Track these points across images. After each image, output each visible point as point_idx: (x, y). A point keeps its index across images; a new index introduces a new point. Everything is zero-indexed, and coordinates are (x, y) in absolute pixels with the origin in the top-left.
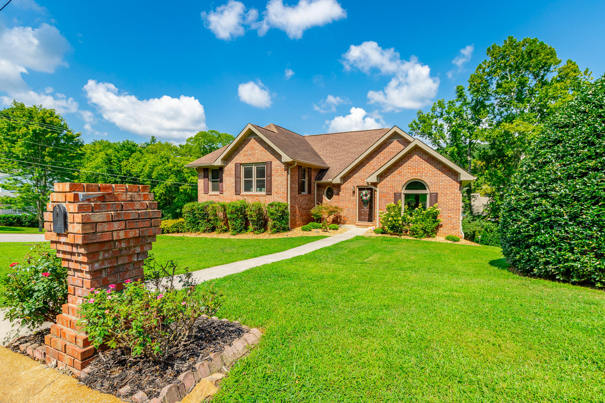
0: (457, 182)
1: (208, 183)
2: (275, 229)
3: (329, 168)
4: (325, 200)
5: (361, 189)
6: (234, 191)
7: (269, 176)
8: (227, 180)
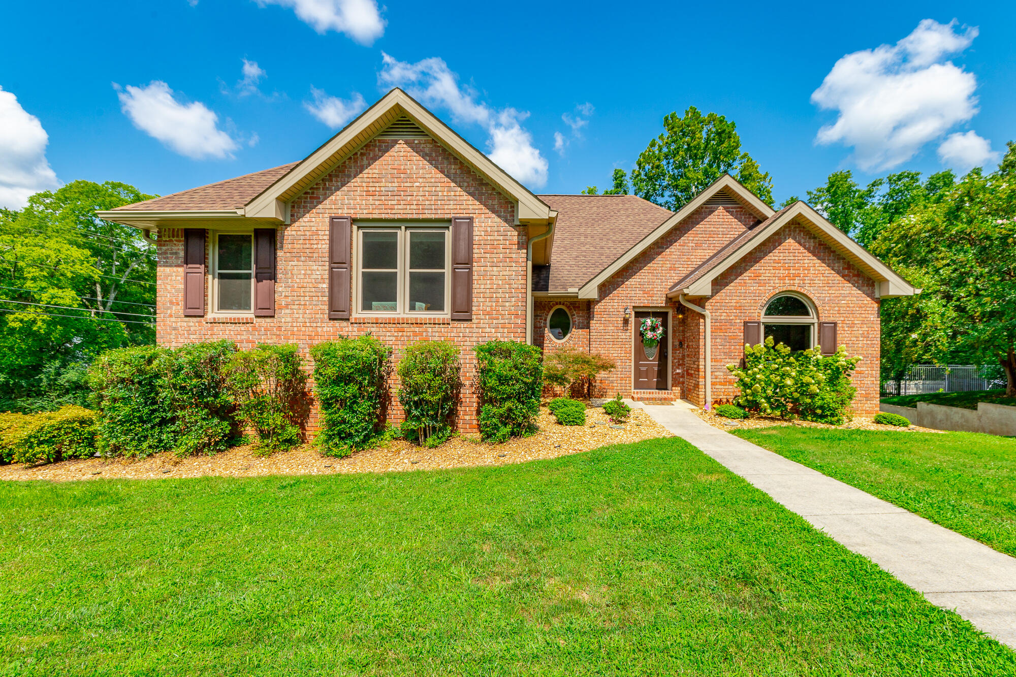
0: (873, 298)
1: (205, 281)
2: (508, 429)
3: (549, 263)
4: (551, 340)
5: (641, 314)
6: (326, 307)
7: (465, 262)
8: (295, 272)
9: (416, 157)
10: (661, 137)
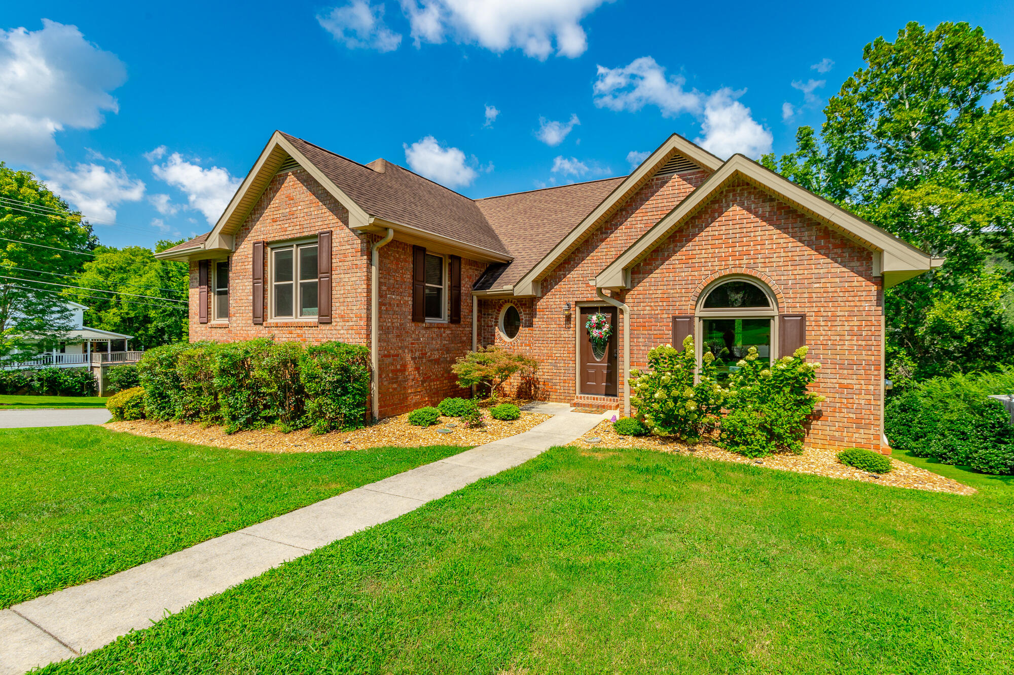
0: (869, 278)
1: (208, 297)
3: (512, 259)
4: (501, 339)
6: (252, 315)
7: (328, 271)
8: (237, 288)
9: (299, 184)
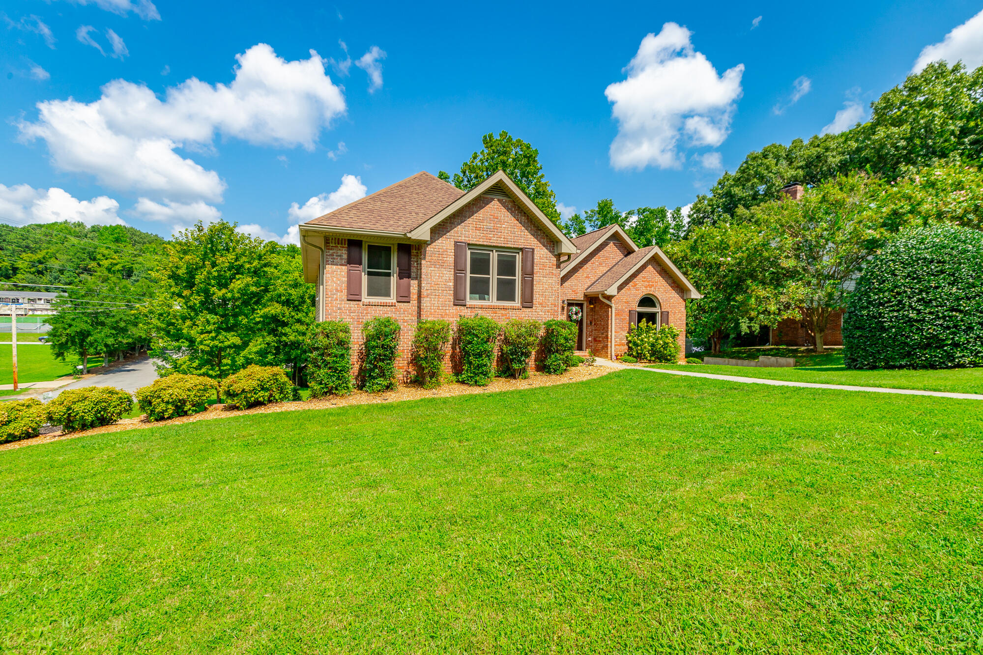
0: (683, 299)
1: (359, 277)
5: (570, 304)
6: (452, 298)
7: (529, 274)
8: (432, 274)
9: (504, 210)
10: (482, 153)
